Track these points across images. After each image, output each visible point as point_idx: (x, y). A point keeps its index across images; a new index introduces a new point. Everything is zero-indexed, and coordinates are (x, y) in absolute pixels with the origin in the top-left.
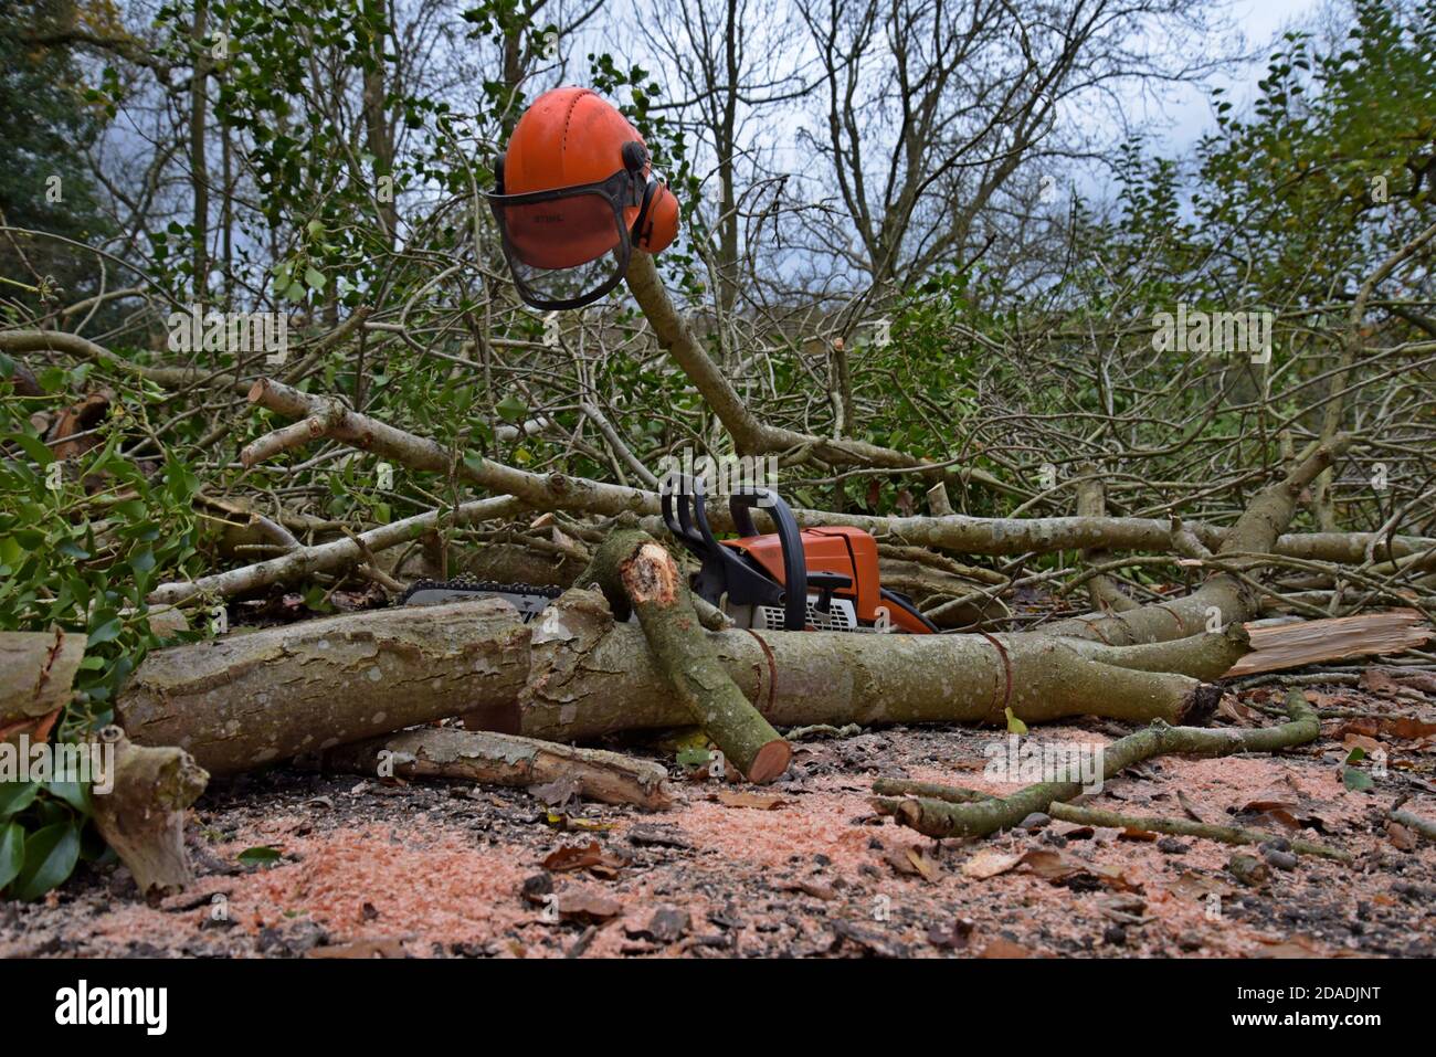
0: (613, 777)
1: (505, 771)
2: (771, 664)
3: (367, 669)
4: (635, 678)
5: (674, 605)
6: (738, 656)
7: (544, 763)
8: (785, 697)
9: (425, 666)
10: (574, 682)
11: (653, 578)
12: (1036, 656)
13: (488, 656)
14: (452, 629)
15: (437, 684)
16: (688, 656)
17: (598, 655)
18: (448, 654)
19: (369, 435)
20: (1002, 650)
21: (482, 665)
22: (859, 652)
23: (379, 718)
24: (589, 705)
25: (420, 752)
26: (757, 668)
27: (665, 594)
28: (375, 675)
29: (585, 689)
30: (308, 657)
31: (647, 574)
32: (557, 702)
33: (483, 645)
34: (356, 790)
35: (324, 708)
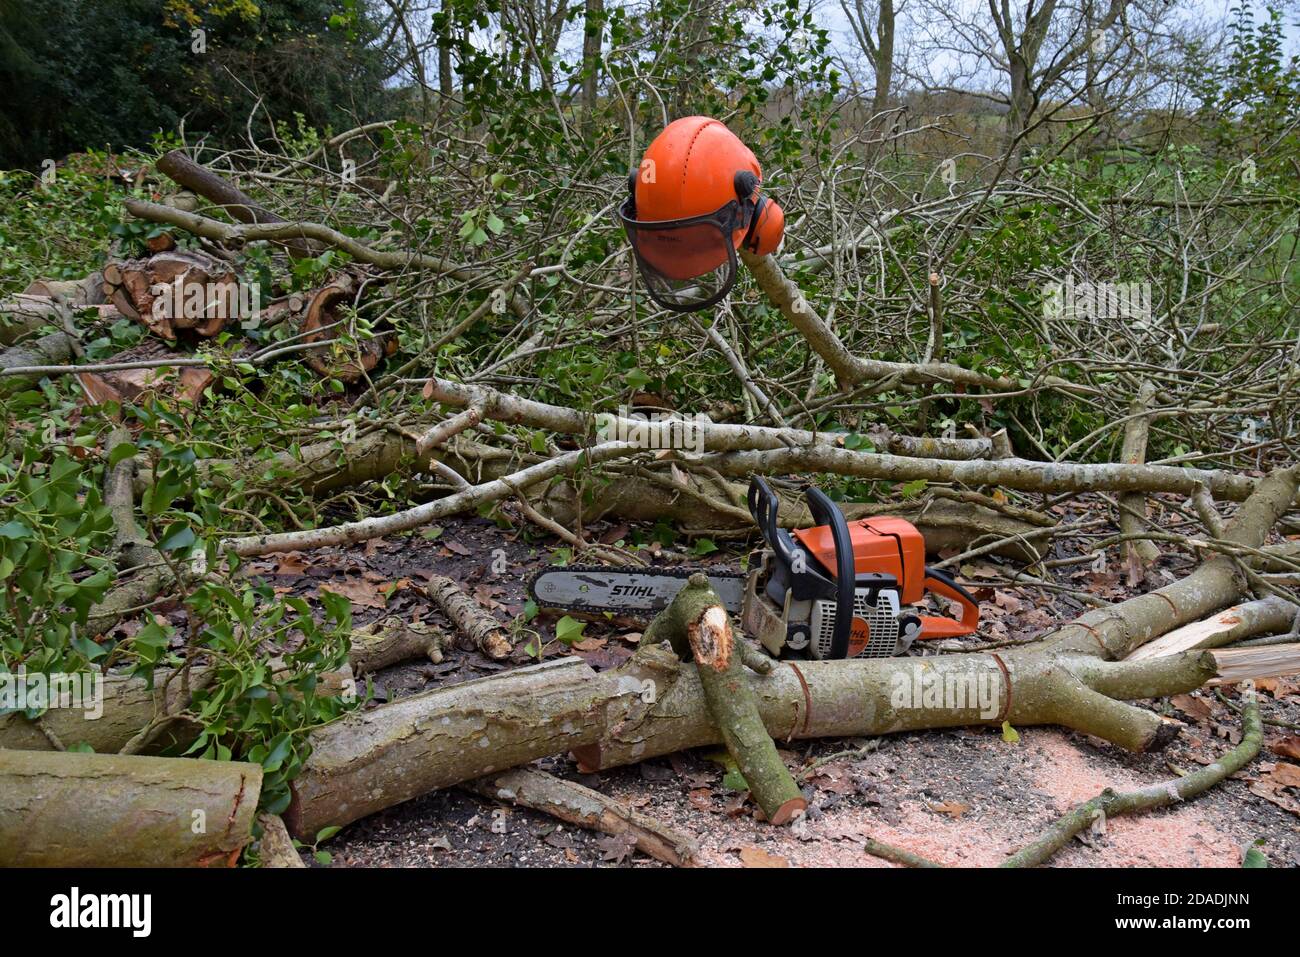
0: (658, 843)
1: (580, 819)
2: (807, 699)
3: (478, 739)
4: (693, 719)
5: (726, 670)
6: (780, 695)
7: (608, 819)
8: (817, 725)
9: (522, 733)
10: (644, 728)
11: (712, 644)
12: (1034, 679)
13: (572, 721)
14: (545, 701)
15: (532, 745)
16: (733, 715)
17: (664, 705)
18: (542, 722)
19: (518, 415)
20: (1007, 673)
21: (568, 728)
22: (883, 684)
23: (489, 769)
24: (655, 743)
25: (519, 792)
26: (796, 705)
27: (720, 660)
28: (485, 743)
29: (652, 731)
30: (434, 733)
31: (707, 640)
32: (629, 743)
33: (569, 715)
34: (471, 822)
35: (445, 771)
